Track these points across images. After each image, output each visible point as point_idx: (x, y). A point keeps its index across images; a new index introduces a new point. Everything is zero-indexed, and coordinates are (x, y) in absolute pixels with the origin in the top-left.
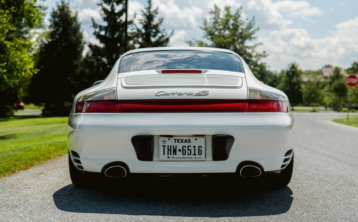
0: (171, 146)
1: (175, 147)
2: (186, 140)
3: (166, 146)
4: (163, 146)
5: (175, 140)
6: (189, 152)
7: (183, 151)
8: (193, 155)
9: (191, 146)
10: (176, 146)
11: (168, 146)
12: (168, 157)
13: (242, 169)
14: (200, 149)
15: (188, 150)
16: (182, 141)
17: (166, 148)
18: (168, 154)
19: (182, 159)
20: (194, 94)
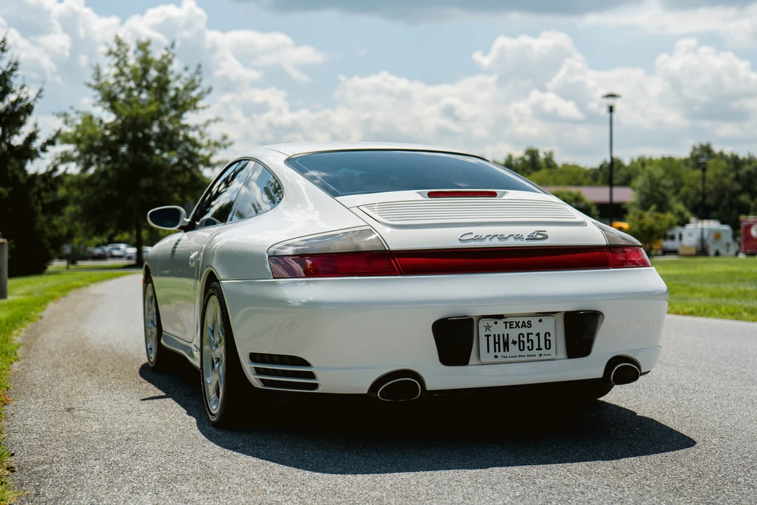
0: (499, 335)
1: (506, 337)
2: (524, 322)
3: (490, 335)
4: (486, 336)
5: (506, 323)
6: (530, 344)
7: (520, 344)
8: (537, 349)
9: (532, 334)
10: (508, 335)
11: (495, 335)
12: (496, 357)
13: (613, 373)
14: (548, 338)
15: (528, 342)
16: (517, 325)
17: (491, 339)
18: (495, 351)
19: (518, 359)
20: (526, 237)
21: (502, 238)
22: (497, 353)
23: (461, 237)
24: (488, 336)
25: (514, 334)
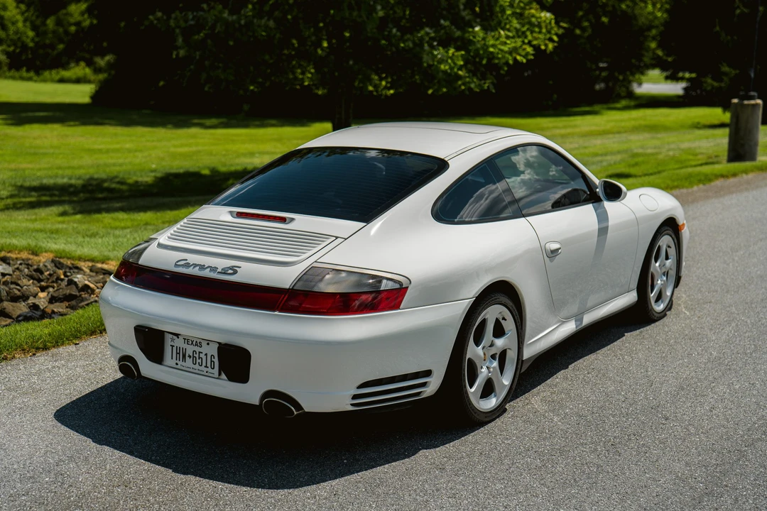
0: (180, 348)
1: (184, 350)
2: (196, 342)
7: (194, 359)
8: (205, 367)
9: (202, 353)
11: (177, 347)
12: (177, 364)
13: (265, 403)
14: (213, 359)
15: (199, 359)
16: (192, 343)
17: (174, 348)
18: (177, 359)
19: (191, 370)
20: (219, 270)
21: (202, 267)
22: (178, 362)
23: (177, 262)
24: (172, 346)
25: (190, 350)
